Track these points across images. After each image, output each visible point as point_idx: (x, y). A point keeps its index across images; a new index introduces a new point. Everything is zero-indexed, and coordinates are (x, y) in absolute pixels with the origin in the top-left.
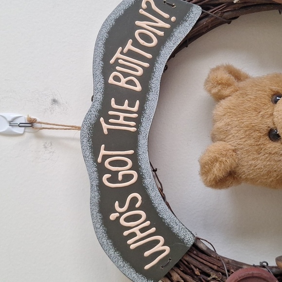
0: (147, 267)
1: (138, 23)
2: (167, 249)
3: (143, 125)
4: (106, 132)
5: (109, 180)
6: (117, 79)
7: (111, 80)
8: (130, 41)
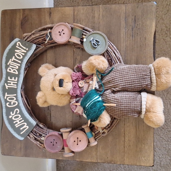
0: (21, 133)
1: (16, 51)
2: (28, 127)
3: (19, 85)
4: (7, 88)
5: (9, 105)
6: (10, 70)
7: (8, 71)
8: (14, 57)
